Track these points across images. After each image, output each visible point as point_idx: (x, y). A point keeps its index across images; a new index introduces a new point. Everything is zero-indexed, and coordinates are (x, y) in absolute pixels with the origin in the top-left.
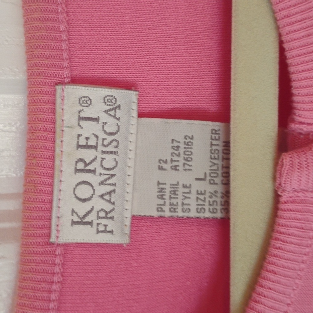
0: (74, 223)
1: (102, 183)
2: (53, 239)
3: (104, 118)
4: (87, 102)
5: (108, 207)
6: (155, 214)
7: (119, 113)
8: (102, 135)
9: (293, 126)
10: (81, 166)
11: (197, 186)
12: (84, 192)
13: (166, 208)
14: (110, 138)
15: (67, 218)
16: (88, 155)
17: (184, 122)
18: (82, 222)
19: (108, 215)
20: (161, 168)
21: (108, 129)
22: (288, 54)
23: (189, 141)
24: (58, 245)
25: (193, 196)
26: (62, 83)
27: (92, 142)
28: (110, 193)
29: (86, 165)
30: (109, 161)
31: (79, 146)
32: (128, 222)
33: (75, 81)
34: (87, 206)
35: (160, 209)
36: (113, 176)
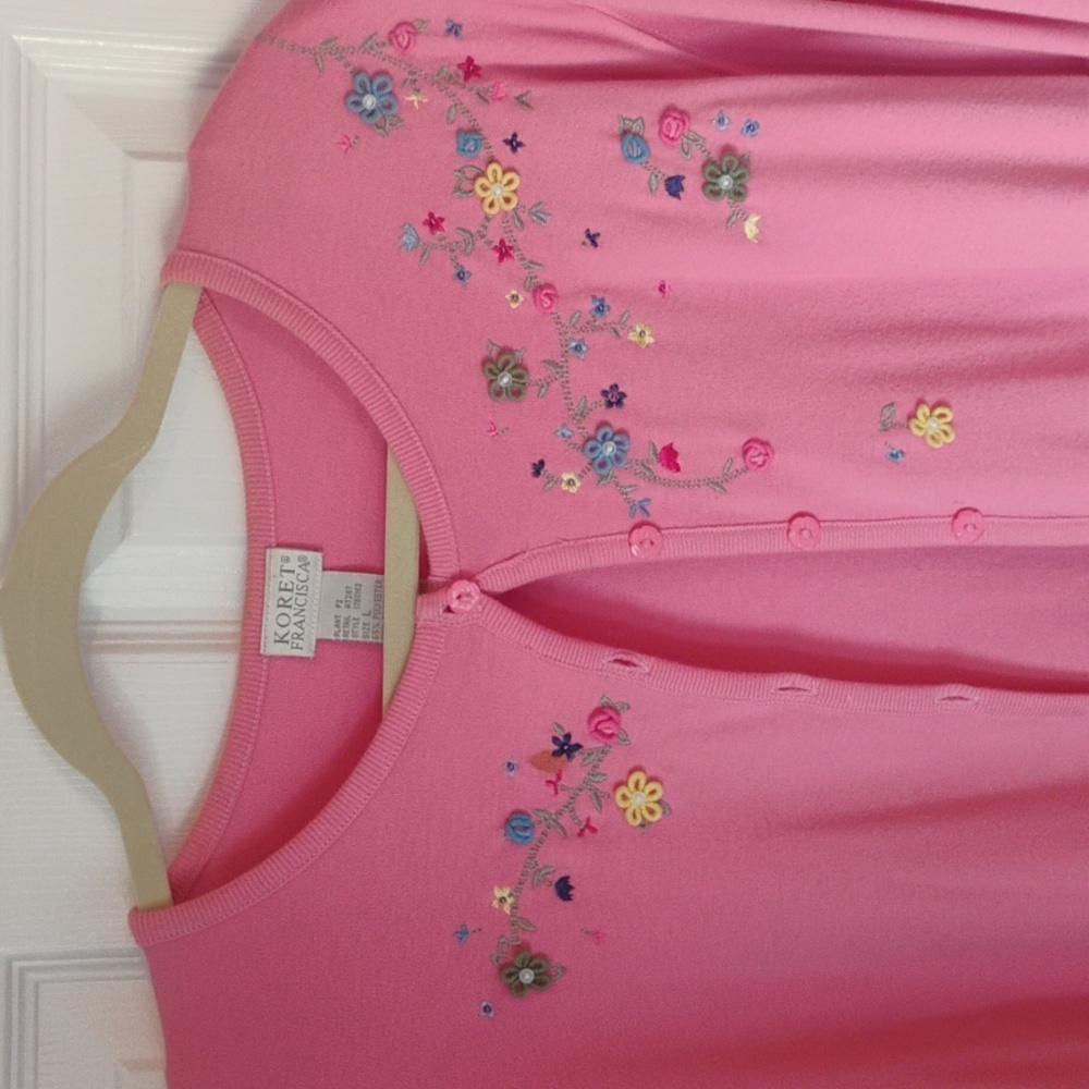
0: (276, 641)
1: (296, 615)
2: (262, 652)
3: (298, 570)
4: (287, 560)
5: (299, 631)
6: (333, 638)
7: (308, 568)
8: (296, 582)
9: (430, 578)
10: (281, 602)
11: (363, 619)
12: (283, 620)
13: (341, 634)
14: (302, 584)
15: (272, 638)
16: (286, 595)
17: (355, 574)
18: (282, 641)
19: (299, 637)
20: (338, 606)
21: (301, 578)
22: (425, 529)
23: (359, 587)
24: (266, 657)
25: (361, 626)
26: (270, 547)
27: (289, 587)
28: (301, 622)
29: (285, 602)
30: (301, 600)
31: (281, 589)
32: (314, 643)
33: (279, 545)
34: (285, 630)
35: (336, 634)
36: (303, 610)
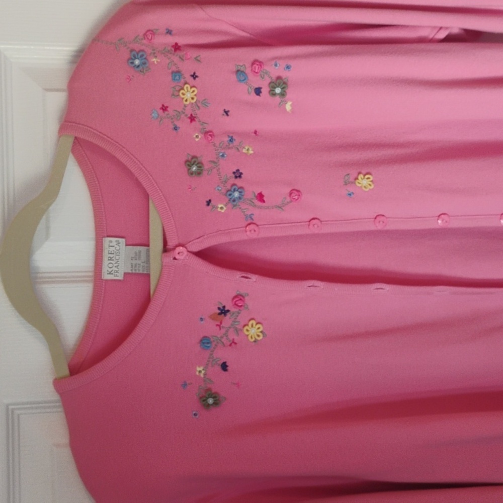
0: (108, 274)
1: (116, 263)
2: (102, 278)
3: (116, 246)
4: (111, 242)
5: (117, 270)
6: (130, 272)
7: (120, 245)
8: (115, 251)
9: (168, 247)
10: (109, 259)
11: (142, 264)
12: (111, 265)
13: (133, 270)
14: (117, 251)
15: (106, 272)
16: (111, 256)
17: (139, 247)
18: (110, 273)
19: (117, 272)
20: (132, 260)
21: (117, 249)
22: (165, 227)
23: (140, 252)
24: (104, 280)
25: (141, 267)
26: (104, 237)
27: (113, 252)
28: (118, 266)
29: (111, 258)
30: (117, 257)
31: (109, 253)
32: (123, 274)
33: (108, 236)
34: (111, 269)
35: (132, 270)
36: (118, 261)
